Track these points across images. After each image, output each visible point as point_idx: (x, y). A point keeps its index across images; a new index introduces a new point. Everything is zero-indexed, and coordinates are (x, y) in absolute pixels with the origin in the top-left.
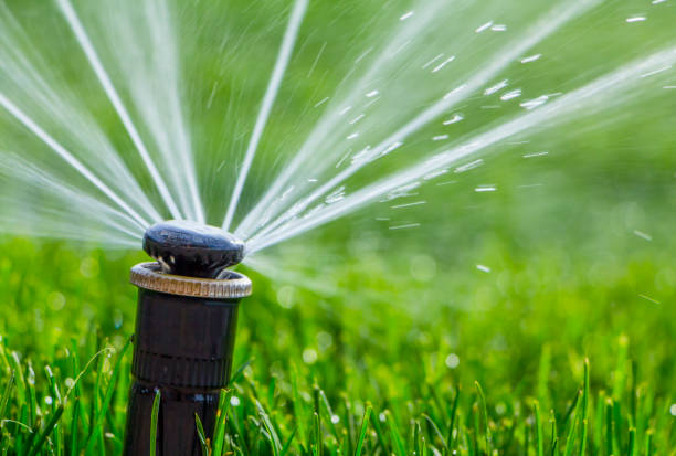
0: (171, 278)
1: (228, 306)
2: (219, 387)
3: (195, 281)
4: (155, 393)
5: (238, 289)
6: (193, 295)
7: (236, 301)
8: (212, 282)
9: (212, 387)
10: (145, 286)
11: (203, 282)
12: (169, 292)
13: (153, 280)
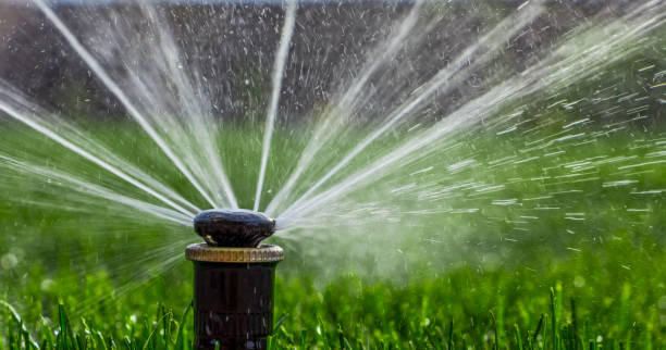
0: (219, 249)
1: (266, 269)
2: (265, 335)
3: (238, 250)
4: (214, 345)
5: (274, 254)
6: (238, 261)
7: (273, 264)
8: (253, 250)
9: (260, 335)
10: (199, 258)
11: (245, 250)
12: (219, 261)
13: (204, 253)
